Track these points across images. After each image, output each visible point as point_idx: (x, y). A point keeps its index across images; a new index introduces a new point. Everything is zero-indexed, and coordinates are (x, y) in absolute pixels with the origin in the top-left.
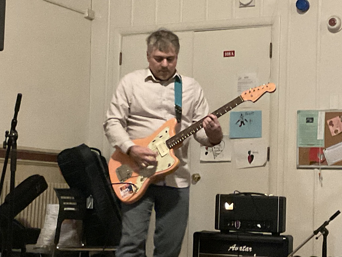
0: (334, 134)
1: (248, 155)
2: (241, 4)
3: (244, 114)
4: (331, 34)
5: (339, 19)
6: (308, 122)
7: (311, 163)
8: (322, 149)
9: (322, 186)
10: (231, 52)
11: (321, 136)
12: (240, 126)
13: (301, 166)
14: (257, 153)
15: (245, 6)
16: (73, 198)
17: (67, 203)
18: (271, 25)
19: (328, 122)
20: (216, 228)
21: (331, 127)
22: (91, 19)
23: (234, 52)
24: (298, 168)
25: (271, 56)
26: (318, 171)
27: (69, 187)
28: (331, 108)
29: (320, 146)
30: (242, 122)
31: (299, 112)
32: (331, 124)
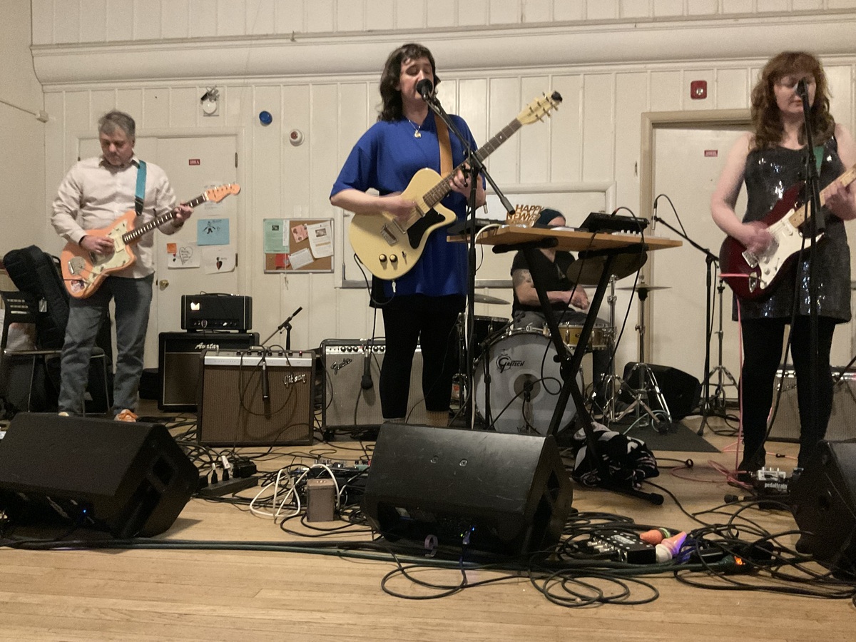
0: (298, 241)
1: (217, 261)
2: (205, 113)
3: (211, 221)
4: (293, 147)
5: (301, 133)
6: (274, 229)
7: (278, 268)
8: (287, 255)
9: (288, 289)
10: (196, 160)
11: (286, 243)
12: (208, 233)
13: (268, 271)
14: (226, 259)
15: (209, 115)
16: (23, 301)
17: (16, 306)
18: (236, 135)
19: (292, 230)
20: (183, 328)
21: (295, 235)
22: (45, 122)
23: (199, 160)
24: (266, 273)
25: (236, 166)
26: (285, 275)
27: (17, 290)
28: (295, 217)
29: (285, 252)
30: (210, 230)
31: (264, 220)
32: (295, 231)
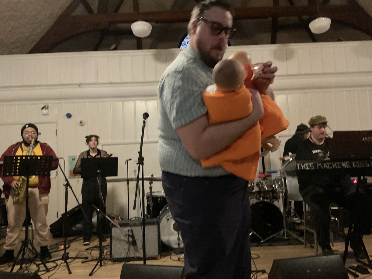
2: (43, 114)
4: (81, 127)
5: (84, 121)
6: (73, 160)
7: (75, 176)
9: (79, 184)
14: (52, 173)
18: (56, 122)
25: (57, 134)
26: (78, 179)
31: (69, 156)
